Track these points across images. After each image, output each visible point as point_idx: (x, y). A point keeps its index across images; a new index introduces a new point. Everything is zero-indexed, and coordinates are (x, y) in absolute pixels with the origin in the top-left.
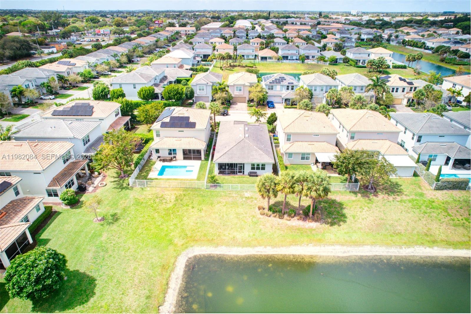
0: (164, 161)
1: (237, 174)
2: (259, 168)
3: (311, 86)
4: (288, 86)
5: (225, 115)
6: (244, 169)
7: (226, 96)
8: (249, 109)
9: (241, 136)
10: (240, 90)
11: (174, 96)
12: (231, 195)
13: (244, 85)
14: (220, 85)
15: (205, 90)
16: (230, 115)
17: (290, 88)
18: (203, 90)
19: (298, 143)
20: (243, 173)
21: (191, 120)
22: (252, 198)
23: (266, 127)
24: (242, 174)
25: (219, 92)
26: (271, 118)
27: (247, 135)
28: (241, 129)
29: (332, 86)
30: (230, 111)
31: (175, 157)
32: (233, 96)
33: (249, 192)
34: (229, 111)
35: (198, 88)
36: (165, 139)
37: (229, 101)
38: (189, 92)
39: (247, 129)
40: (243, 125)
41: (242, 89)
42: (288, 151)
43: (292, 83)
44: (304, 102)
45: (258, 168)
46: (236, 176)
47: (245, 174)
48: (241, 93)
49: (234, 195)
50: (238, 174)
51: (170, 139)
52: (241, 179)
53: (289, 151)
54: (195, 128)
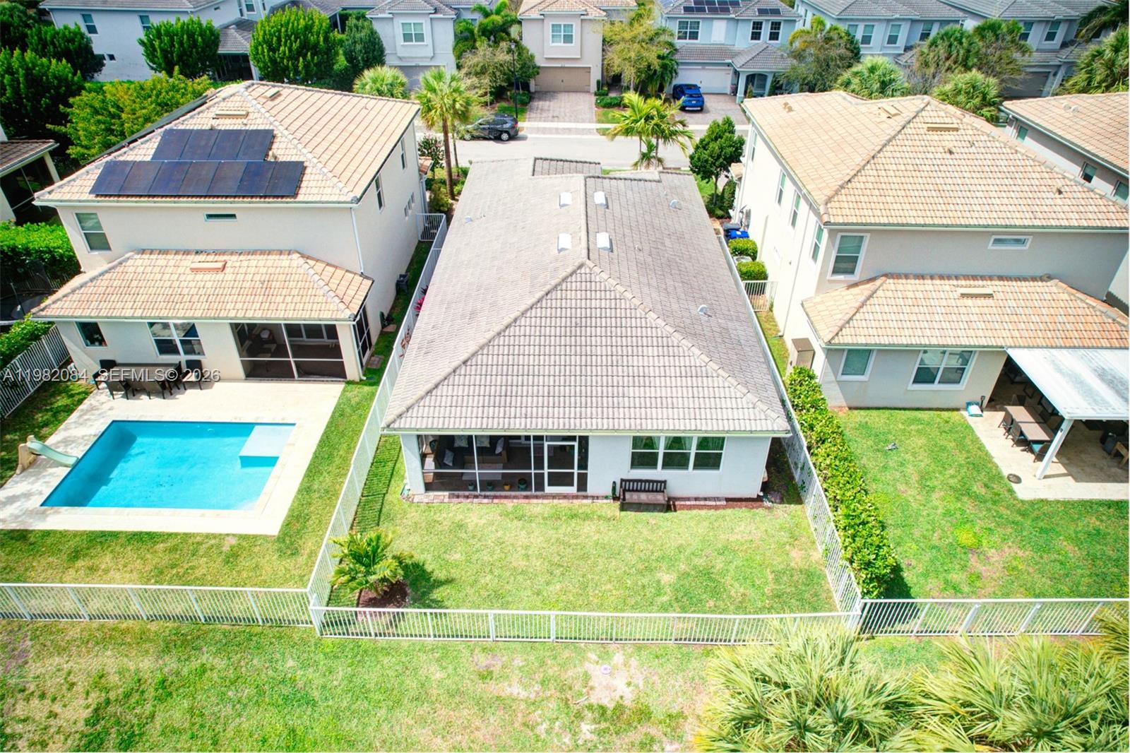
0: (131, 389)
1: (540, 487)
2: (685, 457)
3: (853, 22)
4: (757, 25)
5: (505, 136)
6: (583, 464)
7: (508, 58)
8: (605, 115)
9: (571, 243)
10: (568, 39)
11: (294, 57)
12: (493, 688)
13: (584, 19)
14: (487, 14)
15: (428, 40)
16: (524, 138)
17: (766, 31)
18: (420, 37)
19: (902, 284)
20: (583, 485)
21: (283, 151)
22: (644, 714)
23: (693, 192)
24: (572, 490)
25: (482, 45)
26: (715, 146)
27: (602, 240)
28: (566, 198)
29: (932, 22)
30: (526, 125)
31: (195, 365)
32: (539, 62)
33: (618, 658)
34: (520, 124)
35: (399, 32)
36: (139, 263)
37: (526, 86)
38: (358, 47)
39: (599, 198)
40: (581, 177)
41: (576, 33)
42: (849, 338)
43: (776, 12)
44: (872, 70)
45: (676, 460)
46: (537, 507)
47: (591, 489)
48: (571, 50)
49: (517, 690)
50: (549, 489)
51: (161, 260)
52: (565, 528)
53: (856, 337)
54: (295, 195)
